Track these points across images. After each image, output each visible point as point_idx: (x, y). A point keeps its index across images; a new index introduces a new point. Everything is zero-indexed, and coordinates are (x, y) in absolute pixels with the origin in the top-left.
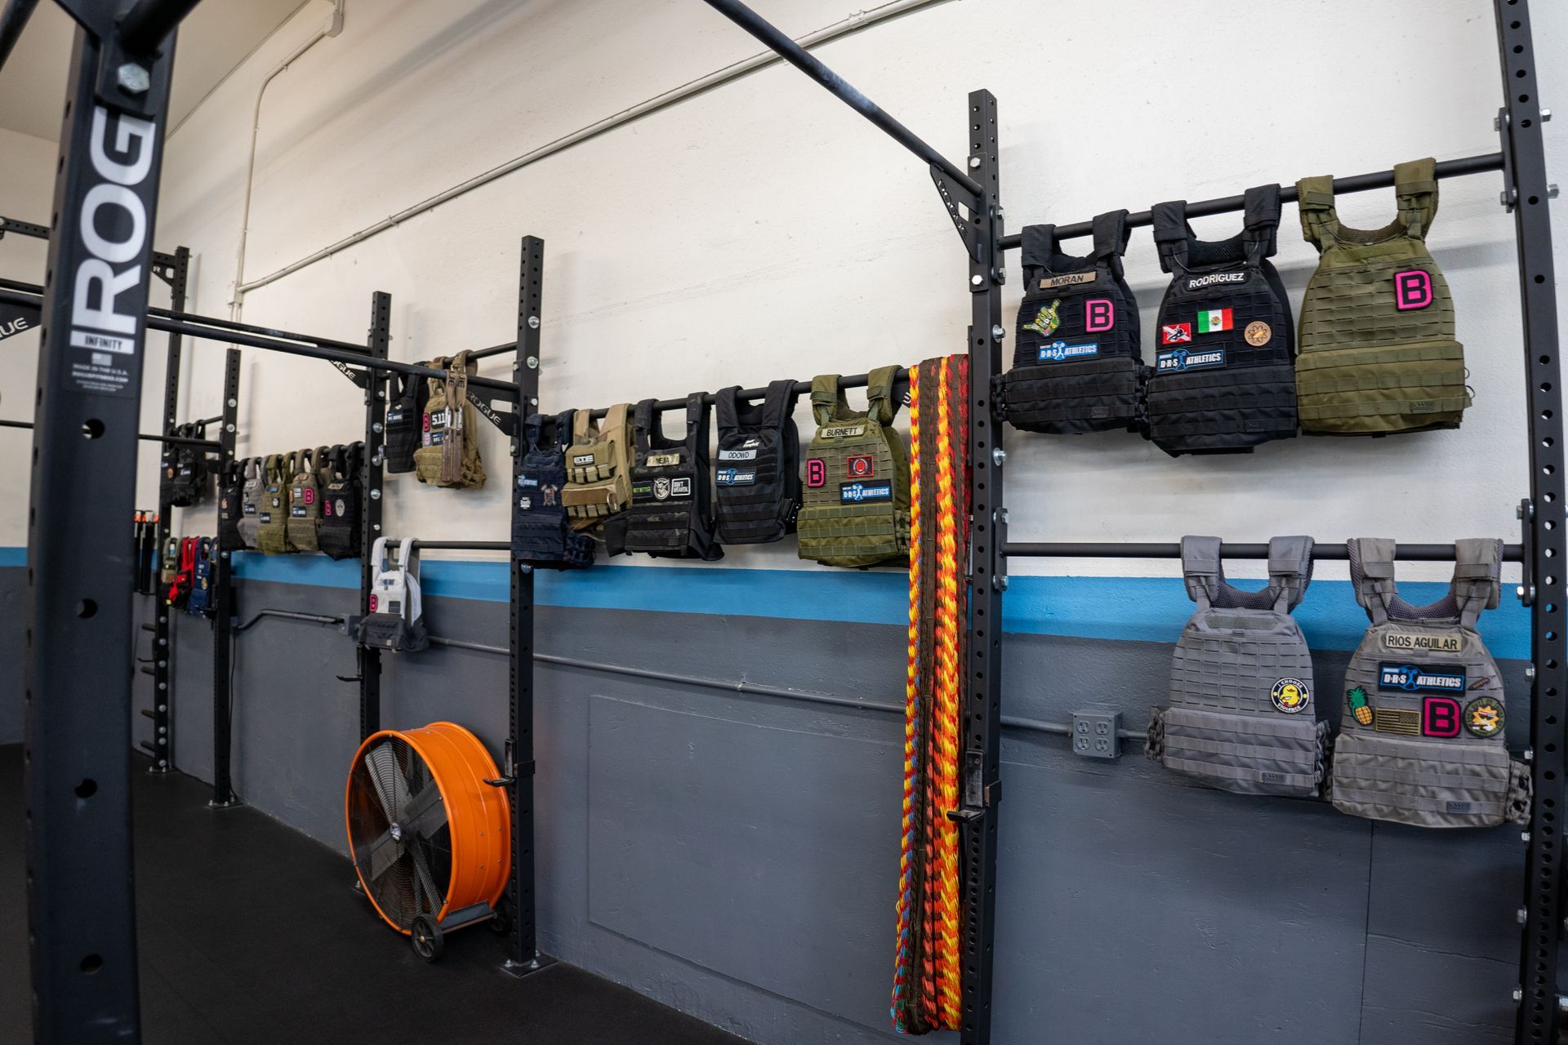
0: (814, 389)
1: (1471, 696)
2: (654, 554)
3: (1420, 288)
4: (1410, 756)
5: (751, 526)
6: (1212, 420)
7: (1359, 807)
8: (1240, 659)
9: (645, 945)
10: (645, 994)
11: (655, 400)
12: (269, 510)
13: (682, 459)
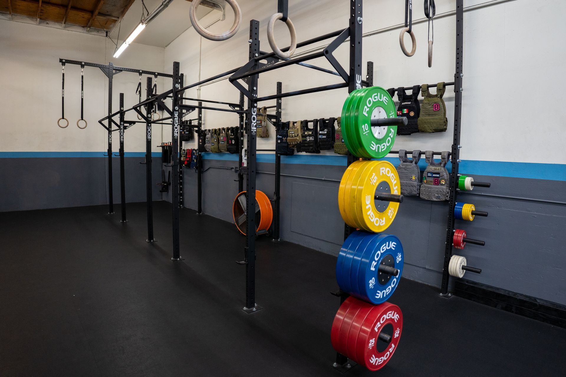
0: (338, 120)
1: (441, 178)
2: (306, 152)
3: (437, 107)
4: (431, 188)
5: (325, 146)
6: (403, 129)
7: (424, 197)
8: (406, 171)
9: (303, 235)
10: (302, 245)
11: (307, 120)
12: (214, 142)
13: (312, 133)
